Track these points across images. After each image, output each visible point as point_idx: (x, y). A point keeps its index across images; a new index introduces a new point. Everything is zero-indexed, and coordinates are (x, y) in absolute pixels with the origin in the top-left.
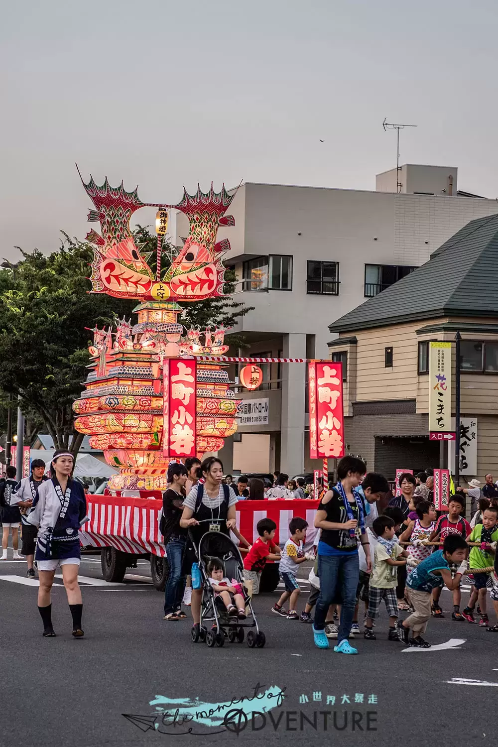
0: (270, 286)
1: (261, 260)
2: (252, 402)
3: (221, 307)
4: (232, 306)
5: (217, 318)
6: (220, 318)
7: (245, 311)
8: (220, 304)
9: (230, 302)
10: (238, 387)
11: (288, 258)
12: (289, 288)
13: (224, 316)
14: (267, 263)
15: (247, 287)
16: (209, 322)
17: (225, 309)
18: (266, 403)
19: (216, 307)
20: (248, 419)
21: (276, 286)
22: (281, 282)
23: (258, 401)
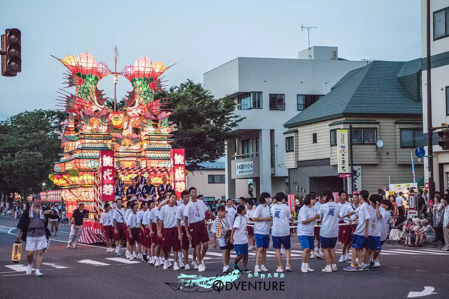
0: (252, 107)
1: (246, 95)
2: (244, 163)
3: (229, 118)
4: (235, 117)
5: (228, 123)
6: (229, 123)
7: (242, 119)
8: (229, 116)
9: (234, 115)
10: (236, 157)
11: (260, 93)
12: (261, 107)
13: (232, 122)
14: (250, 96)
15: (240, 108)
16: (224, 125)
17: (231, 119)
18: (251, 164)
19: (227, 118)
20: (242, 172)
21: (255, 107)
22: (257, 105)
23: (247, 163)
